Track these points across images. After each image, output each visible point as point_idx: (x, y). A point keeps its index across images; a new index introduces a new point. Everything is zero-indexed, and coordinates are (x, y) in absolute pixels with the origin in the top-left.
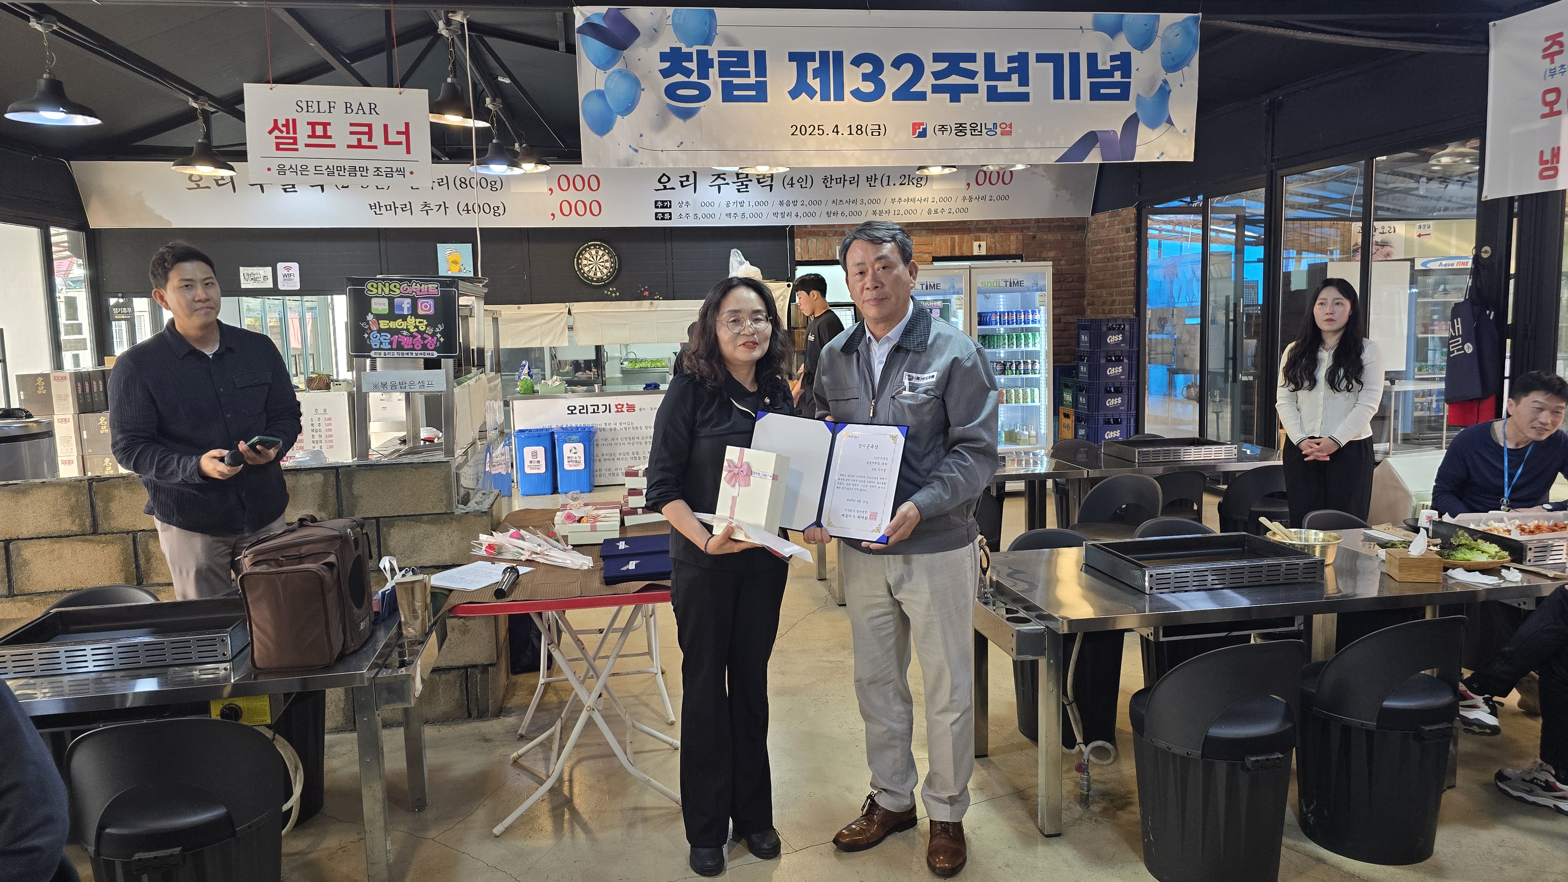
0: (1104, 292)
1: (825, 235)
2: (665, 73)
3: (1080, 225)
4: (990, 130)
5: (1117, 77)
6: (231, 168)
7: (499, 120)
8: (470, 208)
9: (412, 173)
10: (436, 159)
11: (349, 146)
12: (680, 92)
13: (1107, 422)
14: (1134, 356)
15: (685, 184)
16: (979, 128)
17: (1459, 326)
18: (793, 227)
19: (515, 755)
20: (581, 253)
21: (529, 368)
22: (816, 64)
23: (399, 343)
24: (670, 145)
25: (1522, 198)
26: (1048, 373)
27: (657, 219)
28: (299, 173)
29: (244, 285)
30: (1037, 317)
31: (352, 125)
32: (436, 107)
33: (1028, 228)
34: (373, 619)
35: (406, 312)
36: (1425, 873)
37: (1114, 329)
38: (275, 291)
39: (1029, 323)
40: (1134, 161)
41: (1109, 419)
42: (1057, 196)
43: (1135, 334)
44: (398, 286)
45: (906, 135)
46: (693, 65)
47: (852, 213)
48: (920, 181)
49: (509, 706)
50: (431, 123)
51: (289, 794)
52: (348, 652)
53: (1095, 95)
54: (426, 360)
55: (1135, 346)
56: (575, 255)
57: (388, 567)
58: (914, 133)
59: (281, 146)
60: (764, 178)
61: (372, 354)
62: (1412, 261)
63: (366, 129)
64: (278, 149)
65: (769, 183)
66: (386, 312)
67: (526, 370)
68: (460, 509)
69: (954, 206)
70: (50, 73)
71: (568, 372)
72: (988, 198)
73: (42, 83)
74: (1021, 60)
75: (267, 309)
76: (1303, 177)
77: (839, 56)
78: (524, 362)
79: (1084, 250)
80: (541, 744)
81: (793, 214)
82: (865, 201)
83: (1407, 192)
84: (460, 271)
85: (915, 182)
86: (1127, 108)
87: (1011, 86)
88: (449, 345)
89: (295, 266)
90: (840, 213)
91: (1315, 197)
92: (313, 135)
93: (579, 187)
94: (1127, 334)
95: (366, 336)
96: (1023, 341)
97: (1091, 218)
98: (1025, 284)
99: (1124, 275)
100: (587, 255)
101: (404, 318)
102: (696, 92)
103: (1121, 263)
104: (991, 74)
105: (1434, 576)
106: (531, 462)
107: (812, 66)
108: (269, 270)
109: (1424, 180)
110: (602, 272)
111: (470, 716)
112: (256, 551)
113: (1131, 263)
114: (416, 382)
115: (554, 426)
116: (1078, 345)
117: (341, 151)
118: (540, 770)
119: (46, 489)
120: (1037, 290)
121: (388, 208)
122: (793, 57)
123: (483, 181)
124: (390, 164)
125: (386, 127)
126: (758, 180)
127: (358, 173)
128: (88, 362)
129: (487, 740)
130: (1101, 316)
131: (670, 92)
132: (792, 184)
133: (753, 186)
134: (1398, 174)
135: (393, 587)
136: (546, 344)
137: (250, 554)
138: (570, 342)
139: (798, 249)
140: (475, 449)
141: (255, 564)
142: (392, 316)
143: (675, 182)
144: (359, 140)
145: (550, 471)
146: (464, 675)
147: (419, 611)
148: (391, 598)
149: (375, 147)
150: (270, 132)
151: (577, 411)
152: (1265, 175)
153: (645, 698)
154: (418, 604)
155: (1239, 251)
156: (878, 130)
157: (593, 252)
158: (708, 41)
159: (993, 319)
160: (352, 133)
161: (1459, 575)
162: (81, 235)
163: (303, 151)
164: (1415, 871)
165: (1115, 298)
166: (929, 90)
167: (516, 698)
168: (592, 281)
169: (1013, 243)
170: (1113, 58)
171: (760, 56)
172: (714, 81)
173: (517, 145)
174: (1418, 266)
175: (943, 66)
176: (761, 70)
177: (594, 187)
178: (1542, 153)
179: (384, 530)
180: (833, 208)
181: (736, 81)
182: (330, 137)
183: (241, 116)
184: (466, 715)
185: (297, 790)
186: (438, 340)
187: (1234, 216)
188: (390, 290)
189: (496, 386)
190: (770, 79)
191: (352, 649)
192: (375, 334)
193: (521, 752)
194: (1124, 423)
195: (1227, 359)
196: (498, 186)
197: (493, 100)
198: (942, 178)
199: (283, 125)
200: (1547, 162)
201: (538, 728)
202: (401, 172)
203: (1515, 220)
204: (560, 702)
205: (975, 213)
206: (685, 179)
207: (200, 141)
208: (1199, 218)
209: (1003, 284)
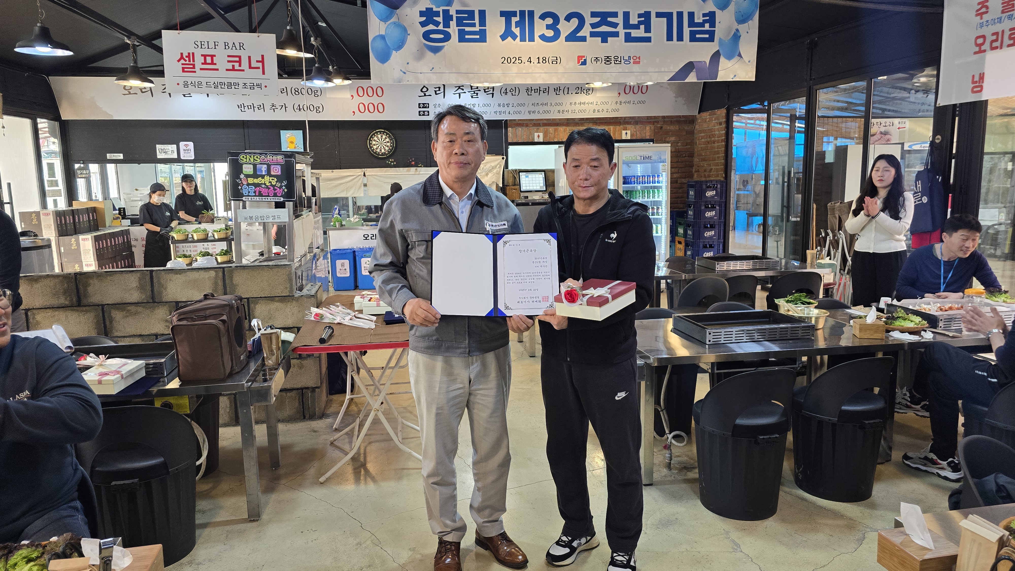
0: (705, 164)
1: (527, 126)
2: (423, 24)
3: (691, 120)
4: (626, 60)
5: (707, 27)
6: (152, 82)
7: (319, 51)
8: (301, 107)
9: (266, 87)
10: (280, 76)
11: (227, 70)
12: (432, 36)
13: (705, 247)
14: (723, 205)
15: (437, 92)
16: (619, 59)
17: (919, 186)
18: (506, 120)
19: (332, 439)
20: (371, 137)
21: (339, 210)
22: (518, 19)
23: (260, 192)
24: (426, 70)
25: (961, 104)
26: (667, 215)
27: (420, 115)
28: (197, 86)
29: (160, 156)
30: (661, 179)
31: (229, 56)
32: (281, 45)
33: (658, 122)
34: (248, 354)
35: (264, 173)
36: (865, 506)
37: (711, 187)
38: (179, 160)
39: (655, 183)
40: (717, 80)
41: (706, 245)
42: (676, 101)
43: (724, 191)
44: (259, 157)
45: (574, 63)
46: (440, 19)
47: (545, 112)
48: (589, 91)
49: (328, 412)
50: (278, 55)
51: (200, 456)
52: (234, 372)
53: (693, 38)
54: (276, 203)
55: (724, 198)
56: (367, 138)
57: (256, 325)
58: (578, 63)
59: (185, 70)
60: (488, 88)
61: (244, 199)
62: (903, 144)
63: (237, 59)
64: (183, 71)
65: (491, 92)
66: (252, 173)
67: (337, 211)
68: (298, 294)
69: (610, 107)
70: (41, 23)
71: (364, 214)
72: (632, 103)
73: (37, 29)
74: (647, 15)
75: (173, 172)
76: (835, 89)
77: (531, 13)
78: (336, 207)
79: (693, 136)
80: (347, 434)
81: (507, 112)
82: (553, 104)
83: (903, 99)
84: (295, 148)
85: (585, 92)
86: (713, 47)
87: (640, 33)
88: (290, 194)
89: (191, 144)
90: (537, 111)
91: (842, 102)
92: (205, 63)
93: (370, 94)
94: (719, 190)
95: (240, 187)
96: (651, 194)
97: (698, 116)
98: (653, 158)
99: (718, 153)
100: (375, 138)
101: (263, 177)
102: (442, 36)
103: (716, 144)
104: (627, 25)
105: (881, 335)
106: (341, 270)
107: (514, 20)
108: (175, 146)
109: (913, 92)
110: (385, 149)
111: (304, 418)
112: (180, 312)
113: (722, 145)
114: (271, 216)
115: (355, 247)
116: (688, 198)
117: (222, 73)
118: (346, 447)
119: (49, 279)
120: (661, 162)
121: (249, 107)
122: (503, 14)
123: (309, 90)
124: (252, 81)
125: (249, 57)
126: (485, 90)
127: (233, 87)
128: (62, 205)
129: (315, 431)
130: (703, 179)
131: (426, 36)
132: (506, 93)
133: (481, 94)
134: (897, 88)
135: (259, 337)
136: (349, 194)
137: (176, 314)
138: (365, 194)
139: (510, 134)
140: (306, 259)
141: (179, 320)
142: (255, 175)
143: (431, 91)
144: (233, 66)
145: (353, 275)
146: (301, 393)
147: (275, 351)
148: (258, 344)
149: (243, 70)
150: (179, 61)
151: (369, 238)
152: (806, 89)
153: (409, 408)
154: (274, 347)
155: (792, 138)
156: (556, 61)
157: (379, 136)
158: (450, 4)
159: (633, 180)
160: (229, 61)
161: (896, 335)
162: (57, 124)
163: (199, 73)
164: (859, 505)
165: (712, 167)
166: (588, 35)
167: (332, 408)
168: (379, 154)
169: (648, 132)
170: (704, 15)
171: (482, 13)
172: (453, 29)
173: (330, 67)
174: (906, 148)
175: (597, 20)
176: (483, 22)
177: (380, 94)
178: (973, 76)
179: (252, 306)
180: (532, 108)
181: (467, 29)
182: (215, 64)
183: (160, 50)
184: (303, 417)
185: (205, 454)
186: (283, 190)
187: (789, 115)
188: (254, 160)
189: (318, 220)
190: (488, 27)
191: (237, 370)
192: (245, 186)
193: (335, 437)
194: (716, 247)
195: (783, 206)
196: (319, 93)
197: (316, 39)
198: (602, 89)
199: (186, 57)
200: (976, 82)
201: (345, 423)
202: (259, 86)
203: (957, 118)
204: (359, 411)
205: (624, 112)
206: (438, 89)
207: (132, 64)
208: (765, 115)
209: (639, 158)
